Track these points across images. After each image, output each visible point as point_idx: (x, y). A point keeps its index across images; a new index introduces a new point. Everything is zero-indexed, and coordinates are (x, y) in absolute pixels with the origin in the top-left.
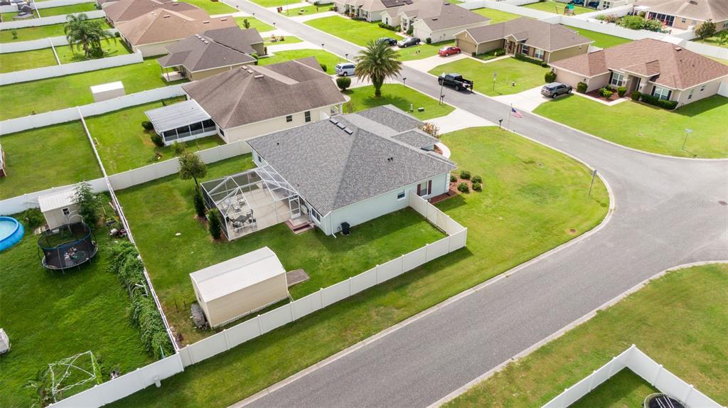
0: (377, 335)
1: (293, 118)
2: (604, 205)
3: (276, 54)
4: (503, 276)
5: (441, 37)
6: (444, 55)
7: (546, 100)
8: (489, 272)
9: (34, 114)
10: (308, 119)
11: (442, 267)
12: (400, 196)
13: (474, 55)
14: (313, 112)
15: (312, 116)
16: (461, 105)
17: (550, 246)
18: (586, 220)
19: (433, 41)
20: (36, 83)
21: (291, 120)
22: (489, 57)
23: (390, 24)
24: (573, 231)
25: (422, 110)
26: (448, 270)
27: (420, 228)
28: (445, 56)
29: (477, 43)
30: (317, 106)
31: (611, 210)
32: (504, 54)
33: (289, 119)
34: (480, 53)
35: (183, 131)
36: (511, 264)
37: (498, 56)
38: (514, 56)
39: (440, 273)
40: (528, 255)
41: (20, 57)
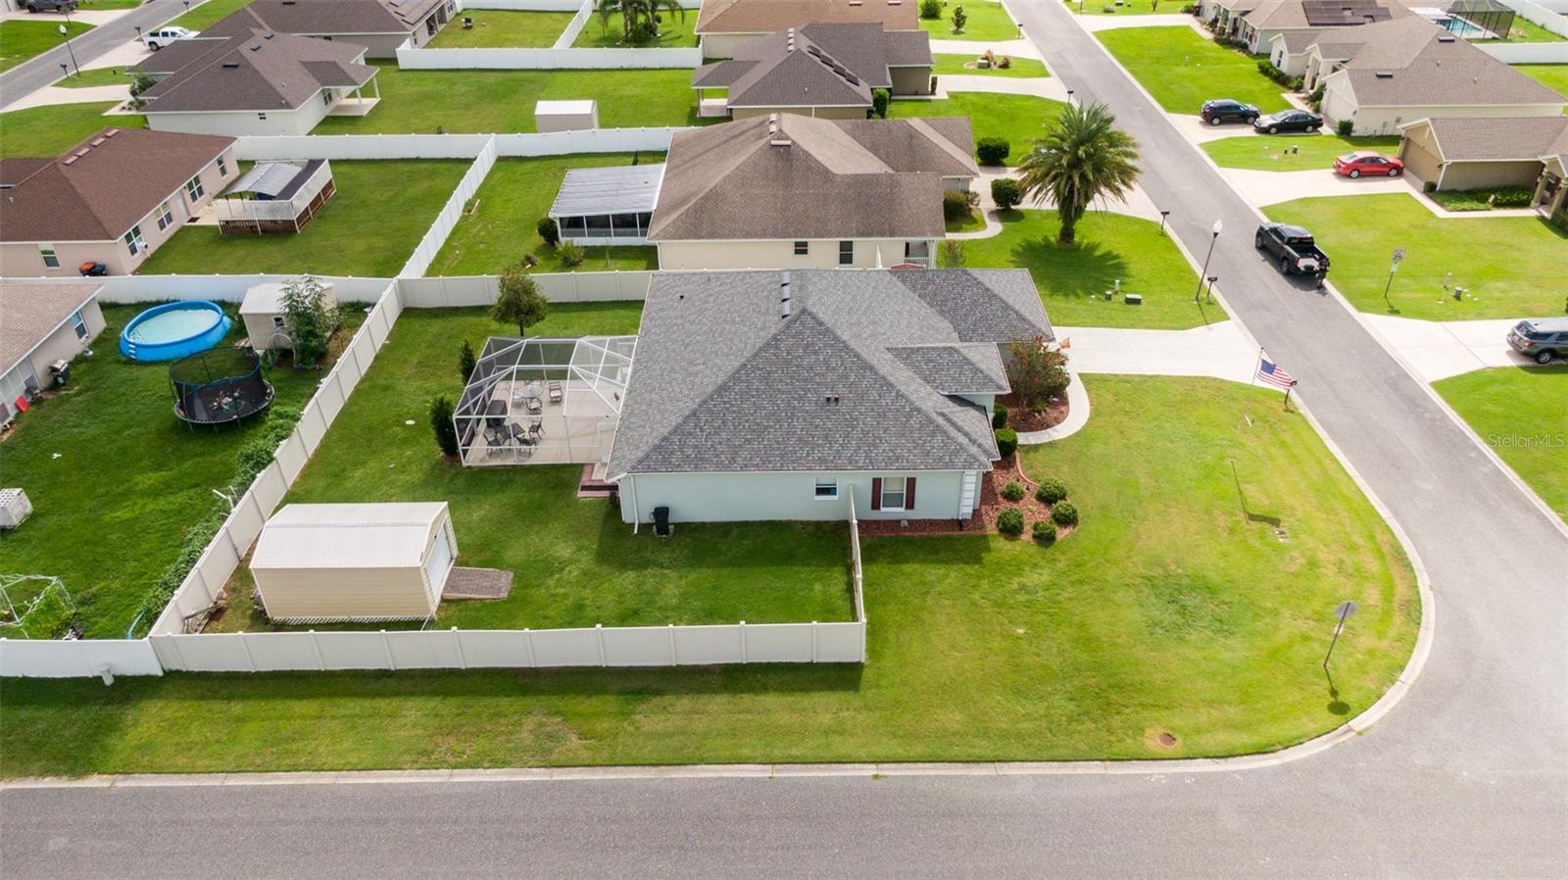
0: (489, 771)
1: (810, 248)
2: (1340, 709)
3: (953, 96)
4: (869, 770)
5: (1385, 125)
6: (1346, 172)
7: (1511, 362)
8: (847, 747)
9: (440, 133)
10: (846, 257)
11: (765, 689)
12: (822, 491)
13: (1430, 190)
14: (861, 246)
15: (856, 253)
16: (1251, 312)
17: (1063, 752)
18: (1234, 726)
19: (1358, 130)
20: (504, 74)
21: (805, 252)
22: (1474, 205)
23: (1284, 68)
24: (1169, 738)
25: (1137, 302)
26: (770, 700)
27: (816, 580)
28: (1349, 176)
29: (1447, 161)
30: (871, 235)
31: (1350, 730)
32: (1524, 204)
33: (801, 249)
34: (1448, 188)
35: (598, 223)
36: (919, 749)
37: (1497, 205)
38: (1547, 215)
39: (746, 700)
40: (982, 748)
41: (527, 22)
